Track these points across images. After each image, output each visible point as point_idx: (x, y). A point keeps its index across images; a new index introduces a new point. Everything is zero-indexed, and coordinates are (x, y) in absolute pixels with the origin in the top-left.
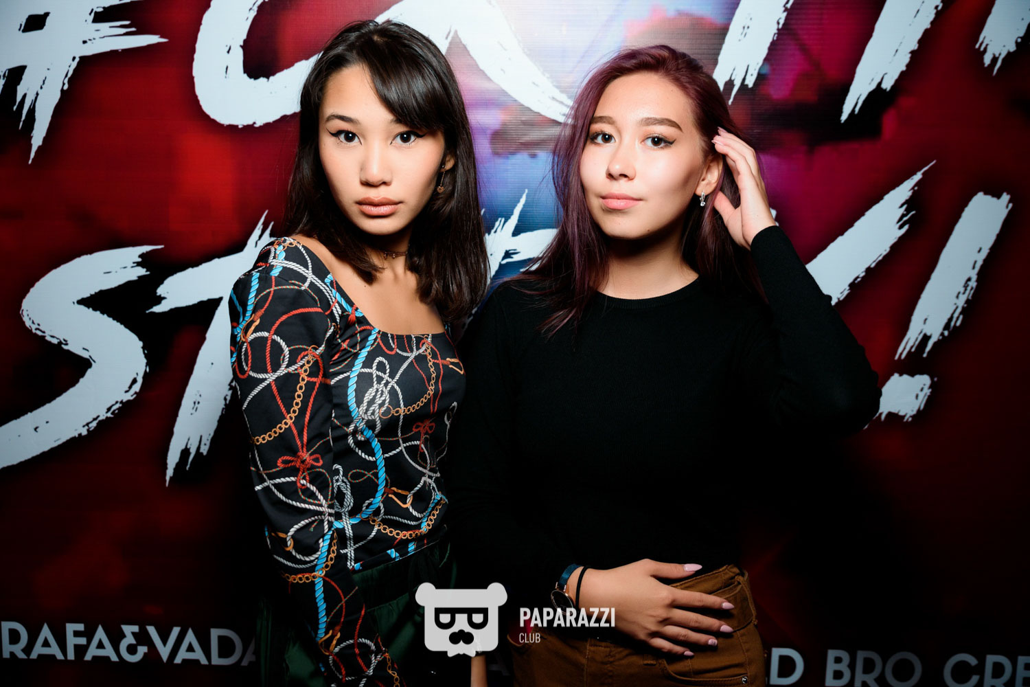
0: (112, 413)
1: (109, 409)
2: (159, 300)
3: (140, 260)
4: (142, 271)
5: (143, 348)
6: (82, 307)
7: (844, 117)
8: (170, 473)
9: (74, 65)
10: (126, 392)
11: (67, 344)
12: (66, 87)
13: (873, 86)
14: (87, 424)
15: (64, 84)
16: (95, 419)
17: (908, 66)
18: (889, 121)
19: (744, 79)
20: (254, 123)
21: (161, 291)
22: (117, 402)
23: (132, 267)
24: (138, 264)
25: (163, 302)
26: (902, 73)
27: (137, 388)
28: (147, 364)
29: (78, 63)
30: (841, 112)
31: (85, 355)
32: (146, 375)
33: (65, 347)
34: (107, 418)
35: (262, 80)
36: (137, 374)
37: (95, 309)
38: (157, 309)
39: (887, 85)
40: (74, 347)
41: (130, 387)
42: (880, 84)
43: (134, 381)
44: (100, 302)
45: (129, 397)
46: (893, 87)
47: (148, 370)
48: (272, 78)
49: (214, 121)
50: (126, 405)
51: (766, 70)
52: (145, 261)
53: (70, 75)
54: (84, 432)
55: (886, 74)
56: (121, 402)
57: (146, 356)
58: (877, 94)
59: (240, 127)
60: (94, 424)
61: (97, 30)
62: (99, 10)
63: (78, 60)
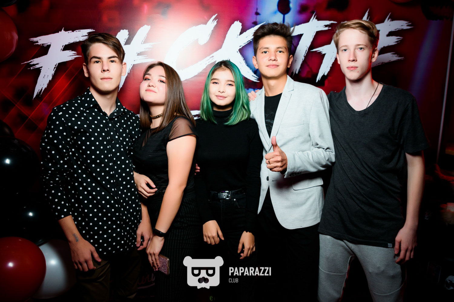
7: (317, 81)
9: (132, 66)
12: (129, 72)
13: (323, 74)
17: (330, 70)
18: (326, 82)
19: (296, 72)
26: (329, 72)
29: (133, 66)
30: (316, 80)
39: (326, 74)
42: (324, 74)
46: (327, 75)
51: (300, 70)
53: (130, 69)
55: (325, 72)
58: (324, 76)
61: (138, 58)
62: (139, 52)
63: (132, 65)
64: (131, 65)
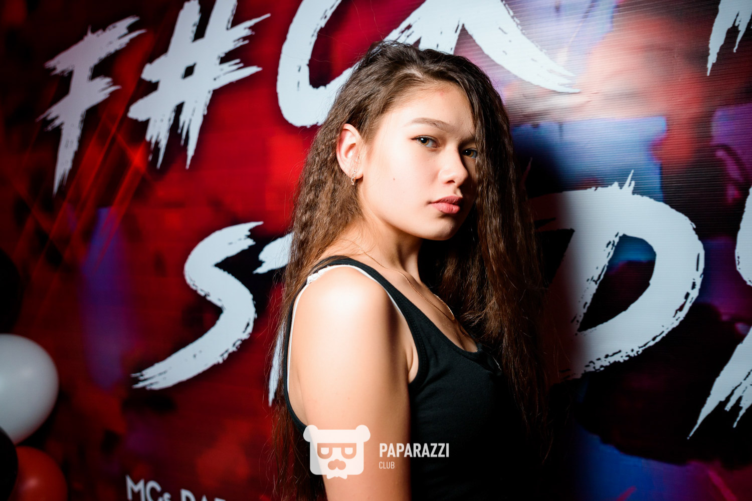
0: (237, 348)
1: (234, 345)
2: (260, 263)
3: (249, 233)
4: (251, 242)
5: (254, 299)
6: (217, 270)
8: (271, 396)
9: (209, 96)
10: (244, 332)
11: (209, 295)
12: (206, 113)
14: (222, 355)
15: (204, 111)
16: (227, 351)
20: (317, 123)
21: (262, 256)
22: (239, 340)
23: (245, 239)
24: (249, 237)
25: (264, 265)
27: (250, 329)
28: (257, 312)
29: (212, 95)
31: (219, 304)
32: (256, 321)
33: (209, 298)
34: (234, 352)
35: (322, 88)
36: (250, 319)
37: (224, 270)
38: (261, 270)
40: (213, 298)
41: (246, 329)
43: (248, 325)
44: (227, 265)
45: (245, 336)
47: (256, 316)
48: (328, 86)
49: (291, 125)
50: (244, 342)
52: (253, 234)
53: (208, 102)
54: (221, 361)
56: (241, 340)
57: (256, 306)
59: (308, 127)
60: (226, 356)
61: (222, 70)
62: (223, 55)
63: (211, 93)
64: (209, 92)
